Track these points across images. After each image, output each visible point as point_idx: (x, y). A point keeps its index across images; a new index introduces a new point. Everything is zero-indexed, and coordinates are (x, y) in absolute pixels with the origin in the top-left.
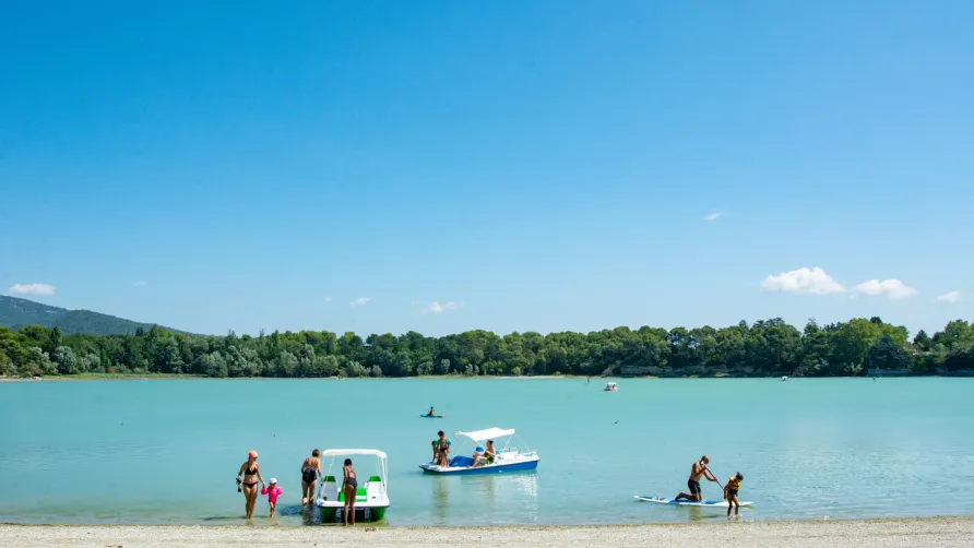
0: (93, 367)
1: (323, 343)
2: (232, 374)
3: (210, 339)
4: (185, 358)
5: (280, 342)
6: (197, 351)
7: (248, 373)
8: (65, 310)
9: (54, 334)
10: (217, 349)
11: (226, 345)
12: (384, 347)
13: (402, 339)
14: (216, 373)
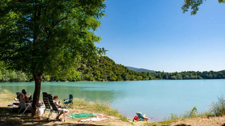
0: (154, 79)
1: (194, 73)
2: (177, 79)
3: (173, 73)
4: (168, 77)
5: (186, 74)
6: (171, 75)
7: (180, 79)
8: (138, 69)
9: (148, 73)
10: (174, 75)
11: (176, 74)
12: (206, 74)
13: (210, 72)
14: (174, 79)
